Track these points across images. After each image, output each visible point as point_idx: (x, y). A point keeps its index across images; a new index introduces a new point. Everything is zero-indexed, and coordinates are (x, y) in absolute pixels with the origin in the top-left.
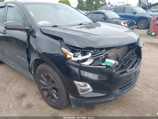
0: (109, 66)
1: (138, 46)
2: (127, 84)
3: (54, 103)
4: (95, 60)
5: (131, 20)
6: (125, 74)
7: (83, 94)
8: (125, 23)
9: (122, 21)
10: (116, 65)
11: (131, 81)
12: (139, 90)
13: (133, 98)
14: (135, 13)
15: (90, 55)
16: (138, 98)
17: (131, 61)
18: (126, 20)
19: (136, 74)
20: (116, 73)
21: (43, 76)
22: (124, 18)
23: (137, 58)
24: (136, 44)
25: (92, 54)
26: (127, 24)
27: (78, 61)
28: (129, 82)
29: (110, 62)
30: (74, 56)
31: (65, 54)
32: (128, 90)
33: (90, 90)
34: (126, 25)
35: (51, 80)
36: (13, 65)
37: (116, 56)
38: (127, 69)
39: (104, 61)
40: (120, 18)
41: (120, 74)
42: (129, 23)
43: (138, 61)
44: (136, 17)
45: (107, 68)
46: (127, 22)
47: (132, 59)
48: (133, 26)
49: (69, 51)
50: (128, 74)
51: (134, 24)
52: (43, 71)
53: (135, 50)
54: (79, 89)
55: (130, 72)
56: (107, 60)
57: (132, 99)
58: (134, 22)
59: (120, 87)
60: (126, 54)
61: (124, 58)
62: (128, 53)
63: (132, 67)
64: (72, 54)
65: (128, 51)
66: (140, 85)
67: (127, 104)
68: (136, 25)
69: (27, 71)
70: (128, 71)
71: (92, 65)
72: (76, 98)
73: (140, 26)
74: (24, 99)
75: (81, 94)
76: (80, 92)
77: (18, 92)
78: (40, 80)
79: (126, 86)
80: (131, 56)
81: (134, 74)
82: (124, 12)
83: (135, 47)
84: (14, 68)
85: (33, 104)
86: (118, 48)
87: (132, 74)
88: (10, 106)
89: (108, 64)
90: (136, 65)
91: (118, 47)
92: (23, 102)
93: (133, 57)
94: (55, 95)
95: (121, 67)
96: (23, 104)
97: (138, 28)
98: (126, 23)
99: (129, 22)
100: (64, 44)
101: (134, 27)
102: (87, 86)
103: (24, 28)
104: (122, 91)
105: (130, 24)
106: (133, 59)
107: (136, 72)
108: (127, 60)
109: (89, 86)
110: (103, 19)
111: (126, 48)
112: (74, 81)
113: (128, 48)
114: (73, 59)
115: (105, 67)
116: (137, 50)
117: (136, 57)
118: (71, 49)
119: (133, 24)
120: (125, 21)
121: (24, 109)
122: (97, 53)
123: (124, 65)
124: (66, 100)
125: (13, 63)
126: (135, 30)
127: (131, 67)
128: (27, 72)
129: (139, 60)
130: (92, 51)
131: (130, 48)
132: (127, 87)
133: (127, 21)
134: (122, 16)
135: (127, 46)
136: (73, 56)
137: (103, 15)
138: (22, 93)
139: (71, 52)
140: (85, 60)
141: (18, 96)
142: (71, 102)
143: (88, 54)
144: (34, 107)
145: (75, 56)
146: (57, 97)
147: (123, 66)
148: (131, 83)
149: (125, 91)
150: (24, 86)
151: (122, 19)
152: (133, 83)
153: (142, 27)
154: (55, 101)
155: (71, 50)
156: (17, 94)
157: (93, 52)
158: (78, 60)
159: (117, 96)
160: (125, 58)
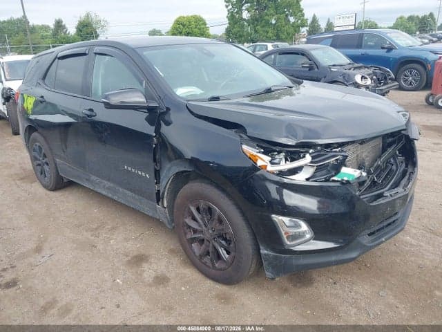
0: (348, 182)
1: (407, 137)
2: (385, 223)
3: (221, 270)
4: (319, 169)
5: (380, 69)
6: (381, 201)
7: (292, 243)
8: (365, 78)
9: (355, 72)
10: (361, 180)
11: (394, 218)
12: (414, 242)
13: (401, 260)
14: (390, 49)
15: (308, 158)
16: (413, 259)
17: (391, 173)
18: (368, 68)
19: (406, 200)
20: (361, 197)
21: (193, 209)
22: (361, 65)
23: (407, 166)
24: (402, 132)
25: (313, 158)
26: (371, 80)
27: (281, 173)
28: (391, 220)
29: (349, 173)
30: (272, 163)
31: (253, 159)
32: (389, 238)
33: (308, 236)
34: (369, 82)
35: (216, 217)
36: (109, 188)
37: (358, 162)
38: (384, 190)
39: (337, 170)
40: (350, 64)
41: (369, 200)
42: (374, 77)
43: (408, 174)
44: (395, 59)
45: (345, 186)
46: (369, 75)
47: (394, 167)
48: (387, 84)
49: (259, 152)
50: (387, 200)
51: (390, 79)
52: (194, 198)
53: (400, 145)
54: (283, 233)
55: (391, 195)
56: (344, 170)
57: (398, 261)
58: (388, 72)
59: (372, 231)
60: (380, 157)
61: (375, 165)
62: (382, 153)
63: (396, 185)
64: (267, 159)
65: (384, 150)
66: (414, 231)
67: (388, 273)
68: (396, 80)
69: (151, 200)
70: (387, 194)
71: (311, 180)
72: (277, 253)
73: (405, 81)
74: (145, 266)
75: (288, 243)
76: (286, 240)
77: (127, 251)
78: (186, 218)
79: (383, 228)
80: (392, 160)
81: (401, 201)
82: (359, 46)
83: (400, 140)
84: (110, 195)
85: (168, 275)
86: (361, 144)
87: (398, 201)
88: (118, 280)
89: (346, 179)
90: (404, 182)
91: (362, 142)
92: (144, 271)
93: (396, 162)
94: (223, 252)
95: (370, 187)
96: (145, 275)
97: (401, 88)
98: (367, 77)
99: (375, 74)
100: (247, 138)
101: (389, 86)
102: (299, 226)
103: (146, 105)
104: (375, 240)
105: (378, 79)
106: (397, 167)
107: (407, 195)
108: (383, 170)
109: (304, 227)
110: (305, 67)
111: (379, 142)
112: (273, 216)
113: (384, 143)
114: (270, 168)
115: (338, 184)
116: (404, 146)
117: (402, 162)
118: (262, 148)
119: (385, 78)
120: (366, 71)
121: (150, 285)
122: (323, 155)
123: (376, 182)
124: (253, 259)
125: (108, 184)
126: (392, 92)
127: (392, 186)
128: (152, 203)
129: (410, 170)
130: (311, 151)
131: (388, 144)
132: (386, 230)
133: (370, 71)
134: (355, 59)
135: (381, 138)
136: (269, 163)
137: (305, 57)
138: (135, 254)
139: (263, 153)
140: (294, 171)
141: (129, 261)
142: (265, 264)
143: (304, 157)
144: (173, 281)
145: (273, 161)
146: (227, 256)
147: (374, 183)
148: (394, 221)
149: (383, 239)
150: (136, 238)
151: (356, 65)
152: (398, 222)
153: (411, 84)
154: (223, 266)
155: (262, 150)
156: (124, 255)
157: (315, 152)
158: (279, 171)
159: (366, 249)
160: (378, 167)
